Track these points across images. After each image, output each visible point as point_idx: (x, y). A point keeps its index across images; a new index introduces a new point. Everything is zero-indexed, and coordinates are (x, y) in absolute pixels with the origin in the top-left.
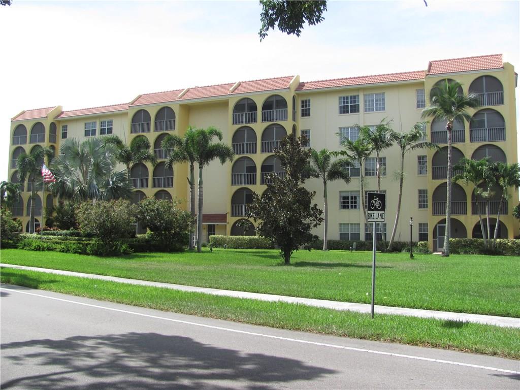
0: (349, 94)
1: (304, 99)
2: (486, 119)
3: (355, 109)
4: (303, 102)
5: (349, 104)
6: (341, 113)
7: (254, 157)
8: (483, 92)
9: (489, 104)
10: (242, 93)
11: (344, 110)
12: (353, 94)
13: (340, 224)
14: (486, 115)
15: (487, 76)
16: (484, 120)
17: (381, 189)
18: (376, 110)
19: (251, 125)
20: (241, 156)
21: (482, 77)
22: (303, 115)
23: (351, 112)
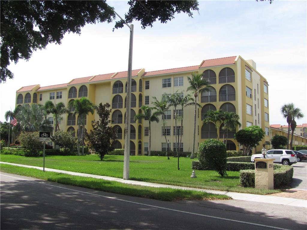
0: (167, 78)
1: (147, 80)
2: (227, 89)
3: (169, 85)
4: (146, 82)
5: (167, 83)
6: (163, 87)
7: (121, 110)
8: (226, 76)
9: (228, 82)
10: (118, 78)
11: (164, 86)
12: (169, 78)
13: (162, 143)
14: (227, 87)
15: (228, 68)
16: (226, 90)
17: (177, 126)
18: (179, 86)
19: (121, 94)
20: (116, 109)
21: (225, 68)
22: (146, 89)
23: (168, 87)
